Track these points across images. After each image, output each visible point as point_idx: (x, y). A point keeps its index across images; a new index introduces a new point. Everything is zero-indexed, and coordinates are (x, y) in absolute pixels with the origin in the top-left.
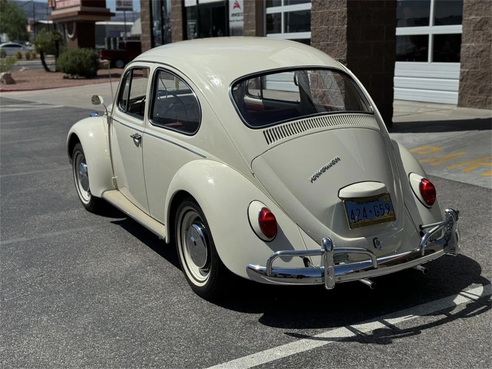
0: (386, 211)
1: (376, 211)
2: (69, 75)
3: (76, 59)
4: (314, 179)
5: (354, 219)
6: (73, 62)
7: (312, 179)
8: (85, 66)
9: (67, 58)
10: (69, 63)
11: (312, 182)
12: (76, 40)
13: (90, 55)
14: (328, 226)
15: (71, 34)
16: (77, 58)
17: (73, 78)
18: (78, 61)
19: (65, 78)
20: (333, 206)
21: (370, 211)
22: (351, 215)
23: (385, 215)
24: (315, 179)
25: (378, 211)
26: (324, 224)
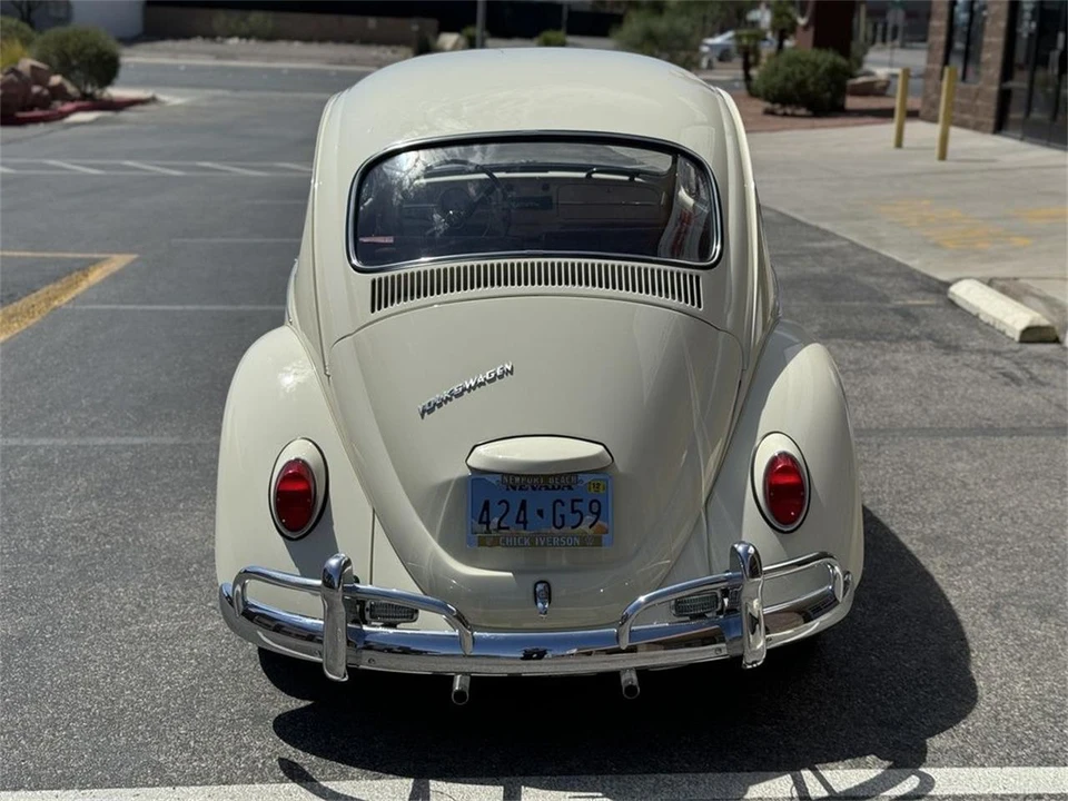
0: (589, 518)
1: (558, 514)
2: (777, 106)
3: (793, 73)
4: (428, 410)
5: (488, 523)
6: (787, 79)
7: (424, 411)
8: (811, 88)
9: (776, 69)
10: (777, 80)
11: (422, 416)
12: (811, 31)
13: (827, 65)
14: (431, 529)
15: (803, 15)
16: (797, 71)
17: (785, 115)
18: (798, 77)
19: (769, 112)
20: (449, 482)
21: (540, 513)
22: (483, 513)
23: (582, 527)
24: (431, 411)
25: (562, 516)
26: (424, 523)
